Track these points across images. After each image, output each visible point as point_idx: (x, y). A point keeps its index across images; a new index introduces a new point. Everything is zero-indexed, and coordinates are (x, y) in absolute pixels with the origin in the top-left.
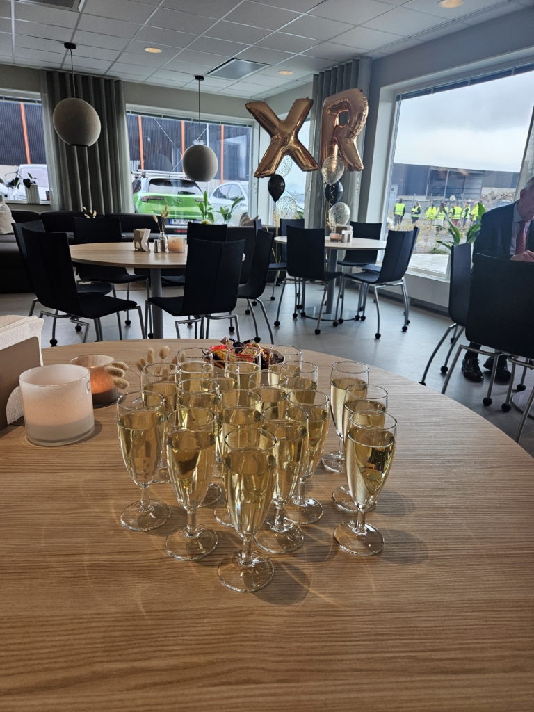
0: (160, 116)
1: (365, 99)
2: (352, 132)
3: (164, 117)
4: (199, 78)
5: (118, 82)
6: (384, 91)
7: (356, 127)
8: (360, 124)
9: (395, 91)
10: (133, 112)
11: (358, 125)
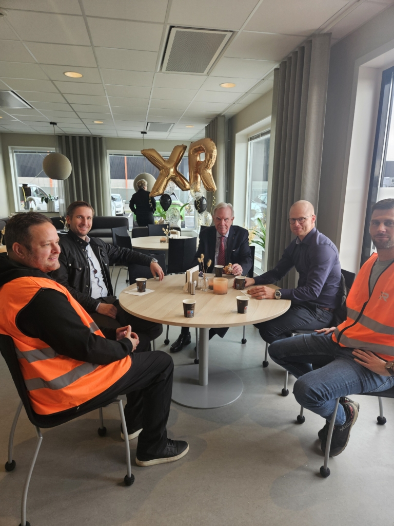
0: (132, 155)
1: (213, 145)
2: (207, 166)
3: (135, 155)
4: (144, 133)
5: (101, 138)
6: (239, 136)
7: (209, 163)
8: (211, 161)
9: (248, 135)
10: (114, 155)
11: (210, 162)
